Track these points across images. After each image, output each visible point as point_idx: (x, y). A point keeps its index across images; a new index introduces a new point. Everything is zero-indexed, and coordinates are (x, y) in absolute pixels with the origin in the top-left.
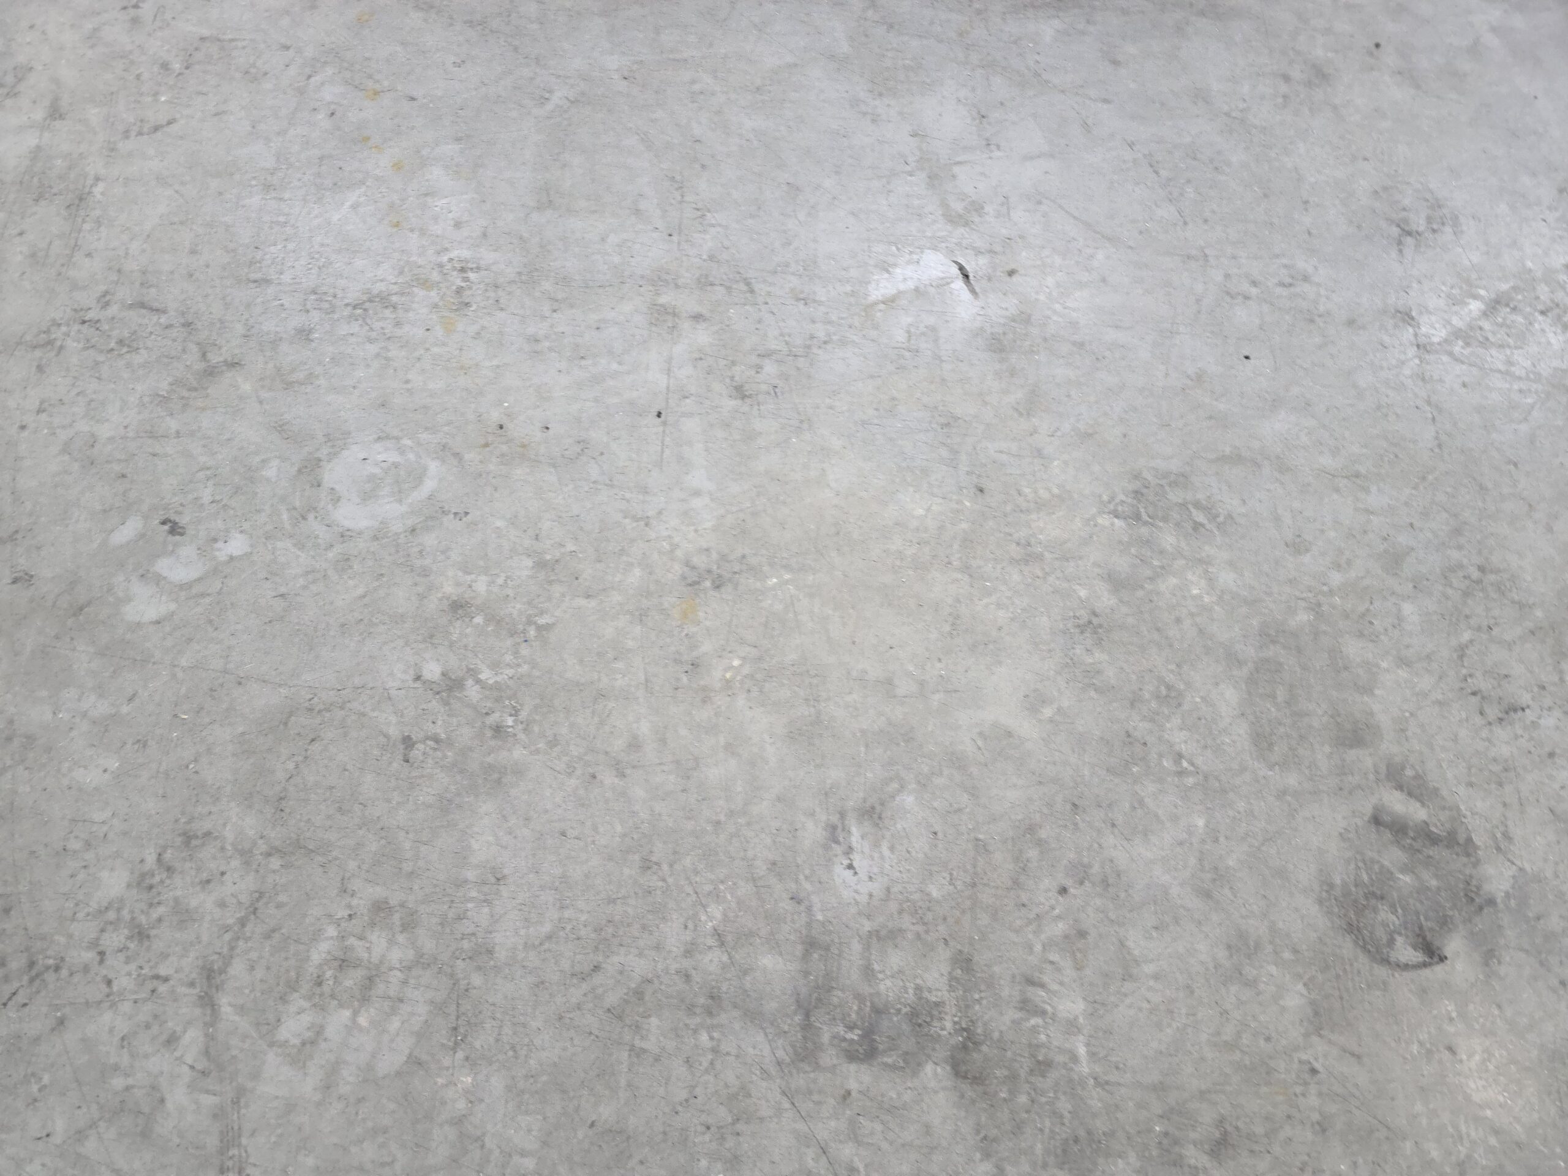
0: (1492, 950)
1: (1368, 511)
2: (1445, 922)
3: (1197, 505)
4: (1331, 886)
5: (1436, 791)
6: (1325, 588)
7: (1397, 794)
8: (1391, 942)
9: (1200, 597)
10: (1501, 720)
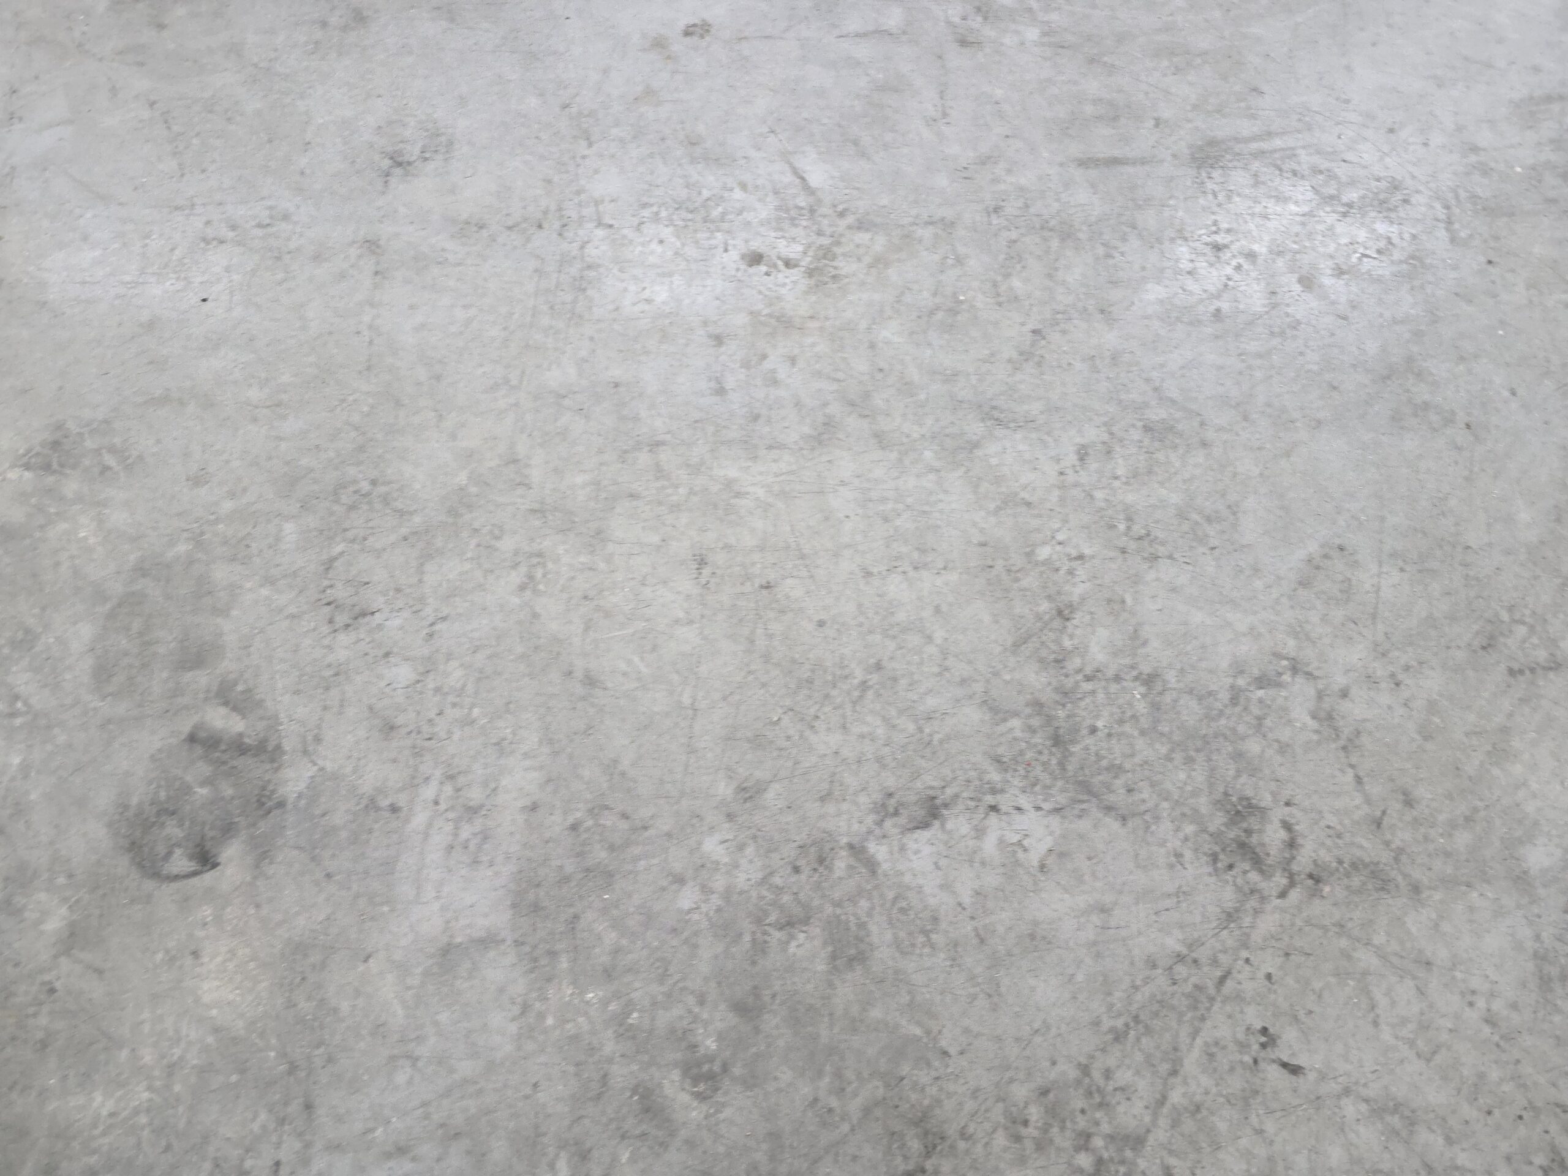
0: (265, 852)
1: (280, 439)
2: (228, 830)
3: (112, 450)
4: (126, 807)
5: (260, 703)
6: (212, 517)
7: (223, 711)
8: (169, 854)
9: (85, 538)
10: (347, 626)
